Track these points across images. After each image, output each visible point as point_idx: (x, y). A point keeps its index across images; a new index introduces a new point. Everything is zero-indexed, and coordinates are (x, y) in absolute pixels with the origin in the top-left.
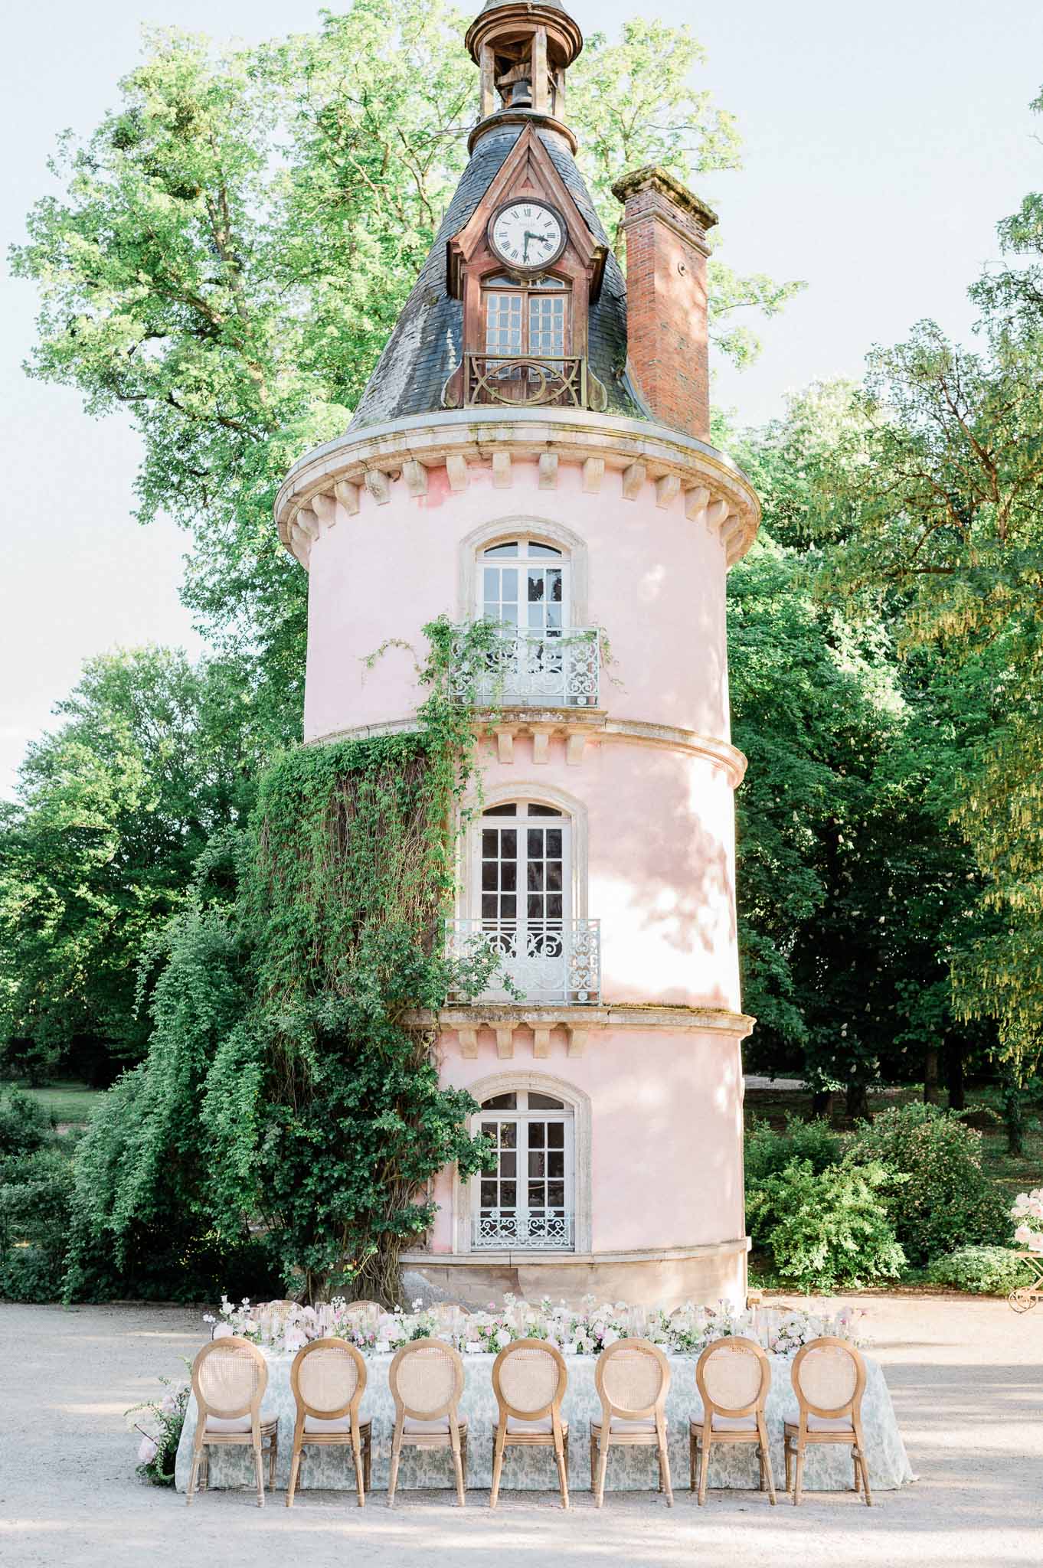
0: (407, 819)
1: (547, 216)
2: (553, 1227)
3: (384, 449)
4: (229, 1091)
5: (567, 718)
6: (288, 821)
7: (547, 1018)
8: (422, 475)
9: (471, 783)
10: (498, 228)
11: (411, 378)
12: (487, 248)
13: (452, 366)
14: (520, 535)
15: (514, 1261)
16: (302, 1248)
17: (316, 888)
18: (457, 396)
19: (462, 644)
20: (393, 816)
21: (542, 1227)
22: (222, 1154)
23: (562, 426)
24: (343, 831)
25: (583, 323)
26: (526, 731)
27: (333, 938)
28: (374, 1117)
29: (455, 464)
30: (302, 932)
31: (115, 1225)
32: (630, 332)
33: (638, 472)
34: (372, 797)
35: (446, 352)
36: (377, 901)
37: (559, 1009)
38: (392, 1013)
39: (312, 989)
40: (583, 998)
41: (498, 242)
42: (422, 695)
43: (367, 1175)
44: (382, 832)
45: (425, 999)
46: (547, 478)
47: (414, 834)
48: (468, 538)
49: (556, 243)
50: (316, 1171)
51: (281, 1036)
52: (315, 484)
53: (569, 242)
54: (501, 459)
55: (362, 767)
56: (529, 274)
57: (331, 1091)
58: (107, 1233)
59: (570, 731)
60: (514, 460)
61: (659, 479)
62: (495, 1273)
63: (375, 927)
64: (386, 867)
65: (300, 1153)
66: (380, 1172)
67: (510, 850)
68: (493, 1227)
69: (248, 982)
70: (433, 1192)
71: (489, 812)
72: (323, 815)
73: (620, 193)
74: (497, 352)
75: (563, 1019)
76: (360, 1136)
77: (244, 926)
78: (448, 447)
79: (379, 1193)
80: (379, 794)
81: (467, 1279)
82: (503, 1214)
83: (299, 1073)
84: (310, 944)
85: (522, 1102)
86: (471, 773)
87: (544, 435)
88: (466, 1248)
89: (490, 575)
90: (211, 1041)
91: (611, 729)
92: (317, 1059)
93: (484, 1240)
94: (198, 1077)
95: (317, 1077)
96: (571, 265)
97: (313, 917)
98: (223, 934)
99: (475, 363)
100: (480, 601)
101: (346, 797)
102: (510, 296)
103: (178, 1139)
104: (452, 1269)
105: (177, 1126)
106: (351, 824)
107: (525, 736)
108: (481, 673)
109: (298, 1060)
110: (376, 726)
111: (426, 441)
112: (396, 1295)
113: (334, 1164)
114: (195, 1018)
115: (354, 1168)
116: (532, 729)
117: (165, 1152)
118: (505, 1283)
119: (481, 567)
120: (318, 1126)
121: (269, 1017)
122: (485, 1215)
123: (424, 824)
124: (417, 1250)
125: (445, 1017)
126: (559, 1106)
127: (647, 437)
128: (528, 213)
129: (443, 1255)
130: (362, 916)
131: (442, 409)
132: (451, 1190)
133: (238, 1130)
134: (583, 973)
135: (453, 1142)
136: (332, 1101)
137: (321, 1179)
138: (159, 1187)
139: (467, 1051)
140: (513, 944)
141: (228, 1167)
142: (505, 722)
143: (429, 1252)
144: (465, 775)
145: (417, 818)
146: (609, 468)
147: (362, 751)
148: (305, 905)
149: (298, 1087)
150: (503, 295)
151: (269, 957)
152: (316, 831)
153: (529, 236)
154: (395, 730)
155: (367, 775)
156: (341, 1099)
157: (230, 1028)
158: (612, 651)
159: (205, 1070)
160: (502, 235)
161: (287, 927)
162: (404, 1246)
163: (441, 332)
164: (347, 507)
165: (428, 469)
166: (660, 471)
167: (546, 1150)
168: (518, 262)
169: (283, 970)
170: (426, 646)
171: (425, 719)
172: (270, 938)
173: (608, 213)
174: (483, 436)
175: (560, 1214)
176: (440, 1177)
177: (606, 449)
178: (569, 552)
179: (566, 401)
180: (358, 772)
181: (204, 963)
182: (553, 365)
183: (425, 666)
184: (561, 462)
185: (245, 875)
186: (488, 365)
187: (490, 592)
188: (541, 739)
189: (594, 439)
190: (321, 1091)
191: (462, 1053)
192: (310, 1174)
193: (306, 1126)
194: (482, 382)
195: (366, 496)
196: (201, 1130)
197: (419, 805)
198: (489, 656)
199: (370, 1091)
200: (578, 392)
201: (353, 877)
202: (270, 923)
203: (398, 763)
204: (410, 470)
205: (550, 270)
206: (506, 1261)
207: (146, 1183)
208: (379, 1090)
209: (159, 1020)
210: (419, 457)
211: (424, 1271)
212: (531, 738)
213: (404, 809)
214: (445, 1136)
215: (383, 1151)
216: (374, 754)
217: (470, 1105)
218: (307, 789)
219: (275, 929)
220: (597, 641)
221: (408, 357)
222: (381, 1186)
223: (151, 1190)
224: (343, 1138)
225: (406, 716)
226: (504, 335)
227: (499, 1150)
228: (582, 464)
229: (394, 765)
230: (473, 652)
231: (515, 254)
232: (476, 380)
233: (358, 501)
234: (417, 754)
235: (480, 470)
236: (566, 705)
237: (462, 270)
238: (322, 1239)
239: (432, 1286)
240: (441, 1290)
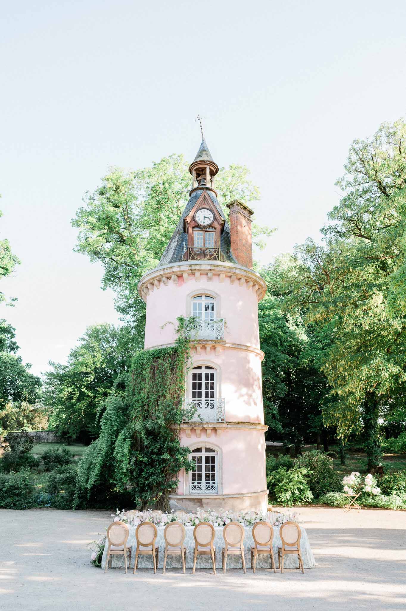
0: (172, 370)
1: (210, 212)
2: (212, 487)
3: (167, 271)
4: (121, 447)
5: (215, 342)
6: (139, 371)
7: (210, 426)
8: (176, 278)
9: (189, 360)
10: (197, 215)
11: (174, 253)
12: (194, 220)
13: (185, 250)
14: (203, 294)
15: (201, 497)
16: (141, 493)
17: (147, 389)
18: (186, 257)
19: (187, 323)
20: (168, 369)
21: (209, 487)
22: (119, 466)
23: (214, 265)
24: (154, 374)
25: (219, 239)
26: (204, 346)
27: (151, 403)
28: (162, 455)
29: (185, 275)
30: (143, 402)
31: (89, 487)
32: (231, 241)
33: (234, 277)
34: (162, 364)
35: (183, 247)
36: (163, 393)
37: (213, 423)
38: (167, 425)
39: (145, 418)
40: (220, 420)
41: (197, 219)
42: (176, 337)
43: (160, 472)
44: (165, 374)
45: (176, 421)
46: (210, 279)
47: (174, 374)
48: (188, 295)
49: (212, 219)
50: (145, 470)
51: (136, 431)
52: (149, 280)
53: (215, 218)
54: (197, 274)
55: (160, 356)
56: (205, 227)
57: (150, 447)
58: (86, 489)
59: (216, 346)
60: (201, 274)
61: (239, 279)
62: (196, 501)
63: (163, 400)
64: (166, 384)
65: (141, 465)
66: (163, 470)
67: (200, 379)
68: (195, 487)
69: (128, 416)
70: (178, 477)
71: (194, 368)
72: (149, 369)
73: (228, 206)
74: (197, 246)
75: (215, 426)
76: (158, 460)
77: (127, 400)
78: (184, 271)
79: (163, 477)
80: (164, 363)
81: (188, 503)
82: (198, 483)
83: (141, 442)
84: (145, 405)
85: (203, 450)
86: (189, 358)
87: (209, 268)
88: (188, 493)
89: (195, 304)
90: (117, 432)
91: (227, 345)
92: (146, 438)
93: (193, 491)
94: (113, 443)
95: (146, 443)
96: (216, 225)
97: (146, 397)
98: (121, 402)
99: (191, 249)
100: (192, 312)
101: (155, 364)
102: (200, 232)
103: (107, 461)
104: (184, 500)
105: (107, 457)
106: (157, 372)
107: (204, 347)
108: (192, 331)
109: (141, 438)
110: (163, 345)
111: (178, 269)
112: (168, 507)
113: (150, 468)
114: (113, 426)
115: (156, 470)
116: (206, 346)
117: (104, 465)
118: (199, 504)
119: (192, 302)
120: (146, 457)
121: (133, 426)
122: (193, 483)
123: (176, 372)
124: (174, 494)
125: (182, 426)
126: (214, 451)
127: (236, 268)
128: (205, 212)
129: (181, 495)
130: (159, 397)
131: (182, 261)
132: (183, 476)
133: (124, 459)
134: (220, 413)
135: (184, 462)
136: (150, 450)
137: (147, 473)
138: (101, 475)
139: (188, 436)
140: (201, 405)
141: (121, 469)
142: (198, 344)
143: (177, 494)
144: (188, 358)
145: (175, 370)
146: (226, 276)
147: (160, 352)
148: (144, 394)
149: (141, 446)
150: (198, 232)
151: (133, 409)
152: (147, 373)
153: (205, 217)
154: (169, 346)
155: (161, 358)
156: (153, 449)
157: (122, 429)
158: (227, 325)
159: (115, 441)
160: (198, 217)
161: (138, 400)
162: (170, 493)
163: (182, 241)
164: (157, 286)
165: (178, 277)
166: (240, 277)
167: (210, 464)
168: (202, 224)
169: (137, 413)
170: (177, 323)
171: (177, 343)
172: (134, 404)
173: (226, 211)
174: (193, 268)
175: (214, 483)
176: (181, 472)
177: (225, 271)
178: (216, 298)
179: (215, 259)
180: (159, 357)
181: (115, 410)
182: (211, 250)
183: (177, 329)
184: (214, 275)
185: (128, 386)
186: (194, 250)
187: (195, 309)
188: (208, 348)
189: (222, 269)
190: (147, 447)
191: (187, 436)
192: (144, 471)
193: (143, 457)
194: (193, 254)
195: (162, 284)
196: (113, 459)
197: (175, 366)
198: (194, 326)
199: (161, 447)
200: (218, 257)
201: (157, 386)
202: (134, 399)
203: (170, 355)
204: (174, 277)
205: (210, 226)
206: (199, 497)
207: (97, 474)
208: (164, 447)
209: (103, 426)
210: (176, 273)
211: (176, 500)
212: (206, 348)
213: (171, 367)
214: (182, 460)
215: (164, 465)
216: (163, 352)
217: (189, 451)
218: (145, 362)
219: (135, 401)
220: (223, 322)
221: (173, 248)
222: (164, 475)
223: (99, 476)
224: (153, 461)
225: (172, 342)
226: (198, 242)
227: (197, 464)
228: (219, 275)
229: (168, 356)
230: (190, 325)
231: (201, 222)
232: (191, 254)
233: (160, 285)
234: (175, 352)
235: (192, 277)
236: (215, 339)
237: (187, 226)
238: (147, 491)
239: (178, 504)
240: (180, 506)
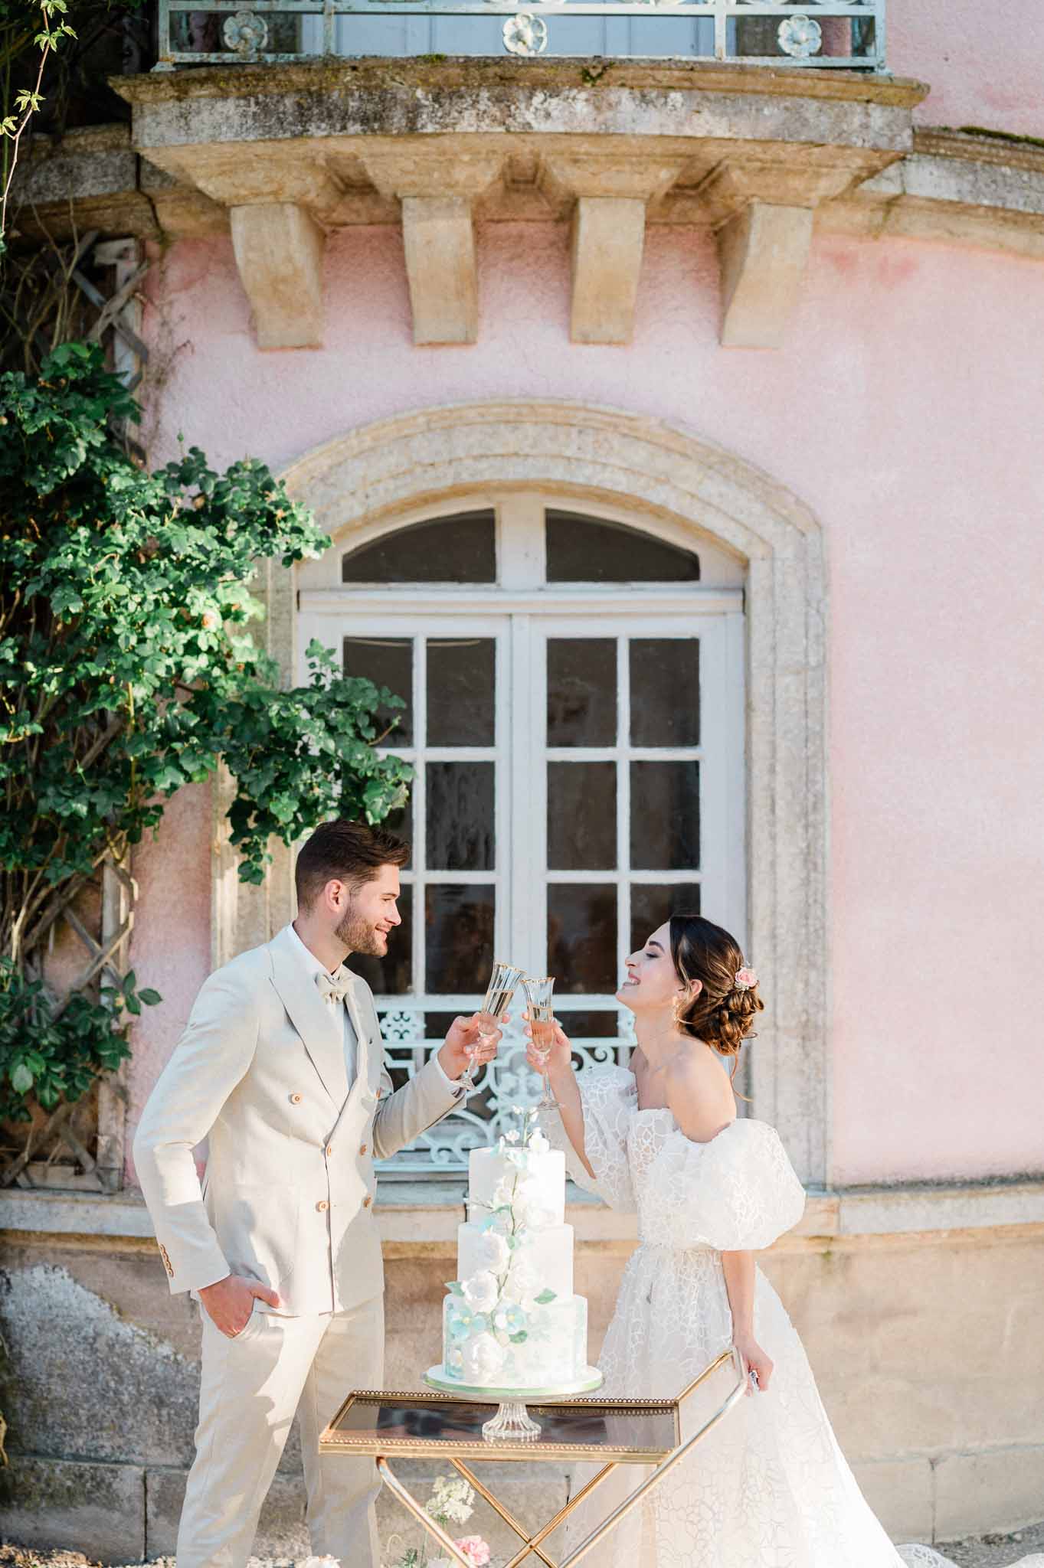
7: (636, 125)
37: (692, 80)
40: (798, 42)
75: (708, 141)
85: (522, 551)
126: (681, 565)
167: (623, 753)
191: (253, 321)
227: (419, 753)
239: (126, 1330)
240: (165, 1349)
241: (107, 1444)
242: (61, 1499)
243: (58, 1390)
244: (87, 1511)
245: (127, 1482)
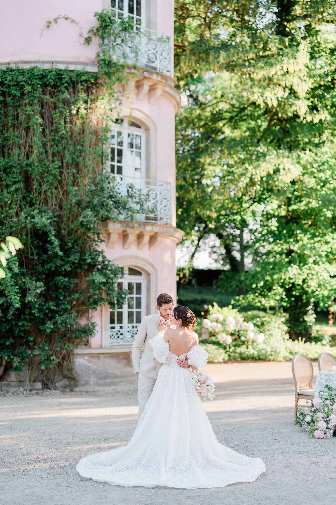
40: (165, 221)
55: (58, 83)
59: (158, 86)
62: (121, 357)
67: (120, 141)
68: (116, 334)
70: (91, 317)
81: (108, 360)
82: (119, 328)
85: (126, 272)
88: (107, 345)
93: (114, 341)
104: (101, 356)
110: (58, 62)
116: (145, 81)
118: (125, 362)
122: (112, 328)
124: (84, 347)
126: (140, 274)
129: (97, 348)
132: (102, 315)
134: (165, 208)
139: (110, 244)
143: (90, 347)
162: (78, 346)
167: (135, 296)
183: (86, 35)
191: (107, 246)
206: (125, 350)
211: (86, 358)
239: (90, 365)
240: (95, 367)
241: (88, 379)
242: (83, 385)
243: (81, 373)
244: (86, 387)
245: (92, 383)
